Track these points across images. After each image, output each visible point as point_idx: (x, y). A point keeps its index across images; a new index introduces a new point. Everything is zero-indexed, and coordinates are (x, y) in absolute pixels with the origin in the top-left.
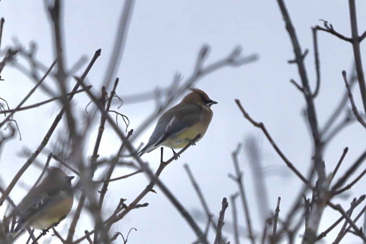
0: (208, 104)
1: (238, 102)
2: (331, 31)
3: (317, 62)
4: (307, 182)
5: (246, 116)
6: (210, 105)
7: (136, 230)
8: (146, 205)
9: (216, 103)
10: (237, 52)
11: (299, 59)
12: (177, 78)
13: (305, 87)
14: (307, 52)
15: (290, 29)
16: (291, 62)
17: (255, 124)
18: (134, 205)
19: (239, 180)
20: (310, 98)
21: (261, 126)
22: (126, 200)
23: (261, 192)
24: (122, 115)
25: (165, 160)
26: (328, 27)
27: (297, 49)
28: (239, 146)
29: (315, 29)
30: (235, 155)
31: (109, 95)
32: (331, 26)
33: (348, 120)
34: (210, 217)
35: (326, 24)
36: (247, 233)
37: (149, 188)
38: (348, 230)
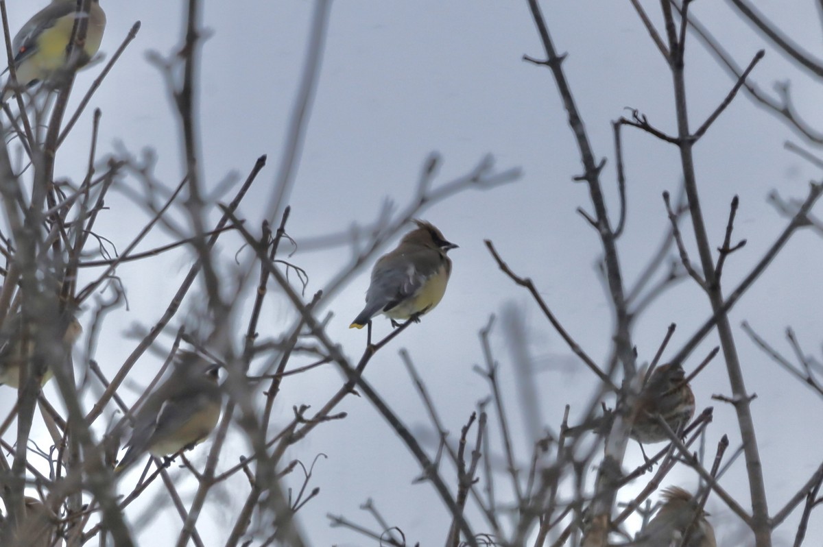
0: (443, 248)
1: (489, 244)
2: (645, 126)
3: (621, 179)
4: (606, 379)
5: (503, 267)
6: (447, 250)
7: (326, 457)
8: (342, 415)
9: (455, 246)
10: (486, 164)
11: (591, 173)
12: (388, 207)
13: (601, 221)
14: (604, 162)
15: (576, 124)
16: (577, 179)
17: (519, 281)
18: (322, 417)
19: (492, 376)
20: (609, 240)
21: (528, 284)
22: (309, 407)
23: (529, 399)
24: (296, 268)
25: (374, 342)
26: (639, 120)
27: (588, 158)
28: (492, 318)
29: (617, 127)
30: (484, 334)
31: (274, 235)
32: (644, 118)
33: (672, 277)
34: (443, 435)
35: (635, 116)
36: (505, 464)
37: (348, 389)
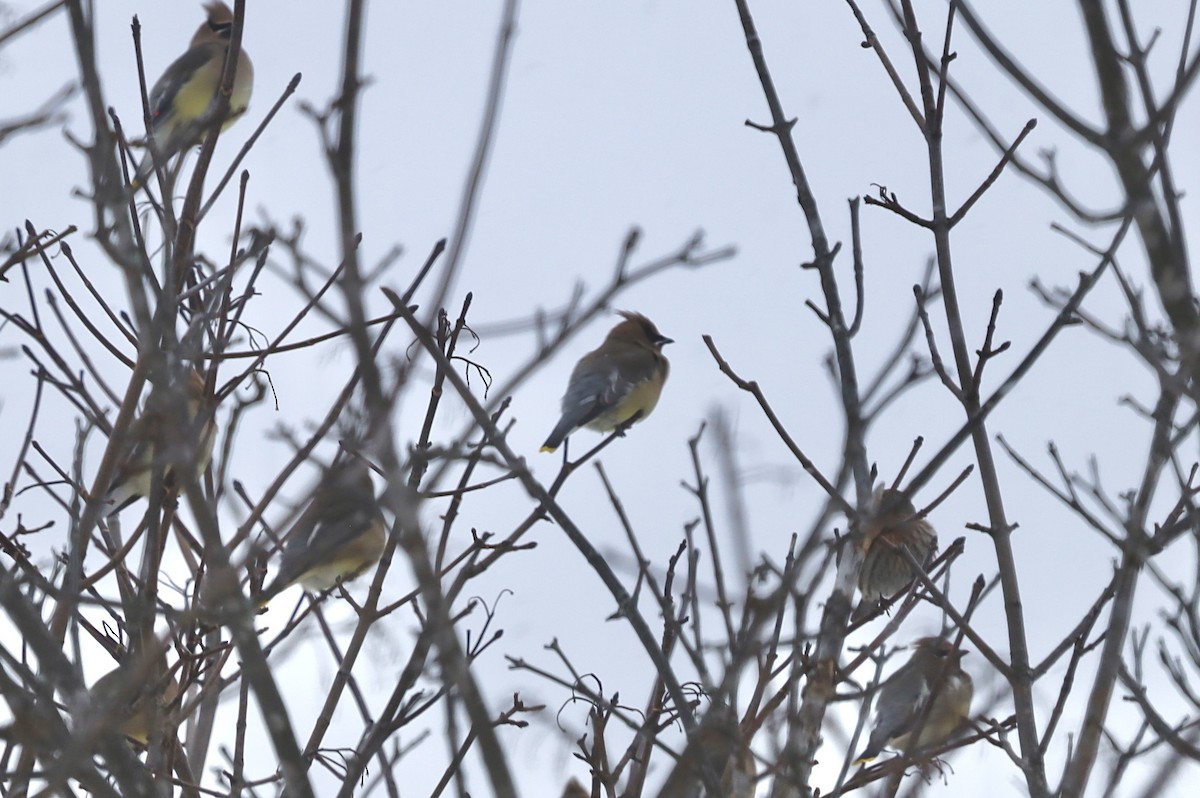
0: (657, 343)
1: (707, 340)
2: (893, 205)
3: (858, 267)
4: (835, 502)
5: (724, 367)
6: (661, 345)
7: (512, 593)
8: (532, 545)
9: (670, 341)
10: (696, 242)
11: (823, 260)
12: (579, 291)
13: (833, 317)
14: (838, 246)
15: (806, 201)
16: (806, 266)
17: (741, 384)
18: (506, 546)
19: (701, 493)
20: (842, 337)
21: (752, 387)
22: (493, 534)
23: (737, 515)
24: (478, 367)
25: (571, 459)
26: (887, 199)
27: (819, 241)
28: (703, 425)
29: (854, 205)
30: (693, 444)
31: (453, 326)
32: (893, 195)
33: (913, 377)
34: (643, 564)
35: (882, 195)
36: (716, 598)
37: (538, 515)
38: (922, 596)
